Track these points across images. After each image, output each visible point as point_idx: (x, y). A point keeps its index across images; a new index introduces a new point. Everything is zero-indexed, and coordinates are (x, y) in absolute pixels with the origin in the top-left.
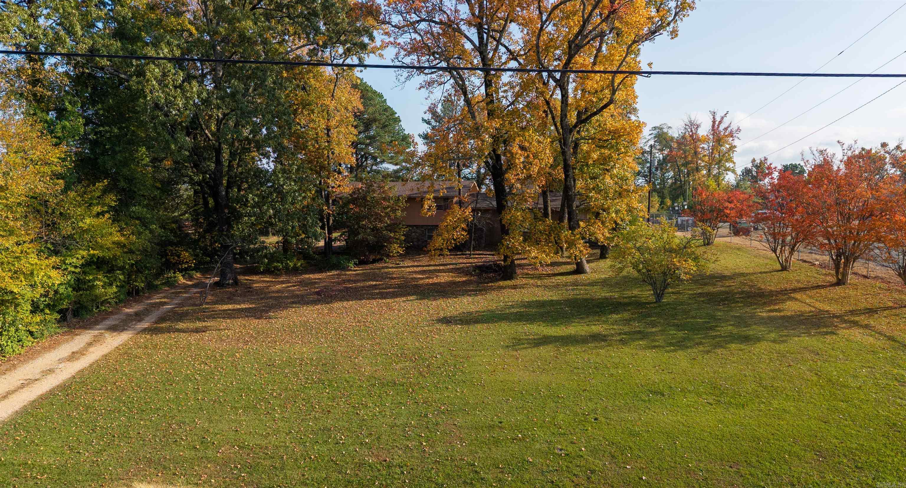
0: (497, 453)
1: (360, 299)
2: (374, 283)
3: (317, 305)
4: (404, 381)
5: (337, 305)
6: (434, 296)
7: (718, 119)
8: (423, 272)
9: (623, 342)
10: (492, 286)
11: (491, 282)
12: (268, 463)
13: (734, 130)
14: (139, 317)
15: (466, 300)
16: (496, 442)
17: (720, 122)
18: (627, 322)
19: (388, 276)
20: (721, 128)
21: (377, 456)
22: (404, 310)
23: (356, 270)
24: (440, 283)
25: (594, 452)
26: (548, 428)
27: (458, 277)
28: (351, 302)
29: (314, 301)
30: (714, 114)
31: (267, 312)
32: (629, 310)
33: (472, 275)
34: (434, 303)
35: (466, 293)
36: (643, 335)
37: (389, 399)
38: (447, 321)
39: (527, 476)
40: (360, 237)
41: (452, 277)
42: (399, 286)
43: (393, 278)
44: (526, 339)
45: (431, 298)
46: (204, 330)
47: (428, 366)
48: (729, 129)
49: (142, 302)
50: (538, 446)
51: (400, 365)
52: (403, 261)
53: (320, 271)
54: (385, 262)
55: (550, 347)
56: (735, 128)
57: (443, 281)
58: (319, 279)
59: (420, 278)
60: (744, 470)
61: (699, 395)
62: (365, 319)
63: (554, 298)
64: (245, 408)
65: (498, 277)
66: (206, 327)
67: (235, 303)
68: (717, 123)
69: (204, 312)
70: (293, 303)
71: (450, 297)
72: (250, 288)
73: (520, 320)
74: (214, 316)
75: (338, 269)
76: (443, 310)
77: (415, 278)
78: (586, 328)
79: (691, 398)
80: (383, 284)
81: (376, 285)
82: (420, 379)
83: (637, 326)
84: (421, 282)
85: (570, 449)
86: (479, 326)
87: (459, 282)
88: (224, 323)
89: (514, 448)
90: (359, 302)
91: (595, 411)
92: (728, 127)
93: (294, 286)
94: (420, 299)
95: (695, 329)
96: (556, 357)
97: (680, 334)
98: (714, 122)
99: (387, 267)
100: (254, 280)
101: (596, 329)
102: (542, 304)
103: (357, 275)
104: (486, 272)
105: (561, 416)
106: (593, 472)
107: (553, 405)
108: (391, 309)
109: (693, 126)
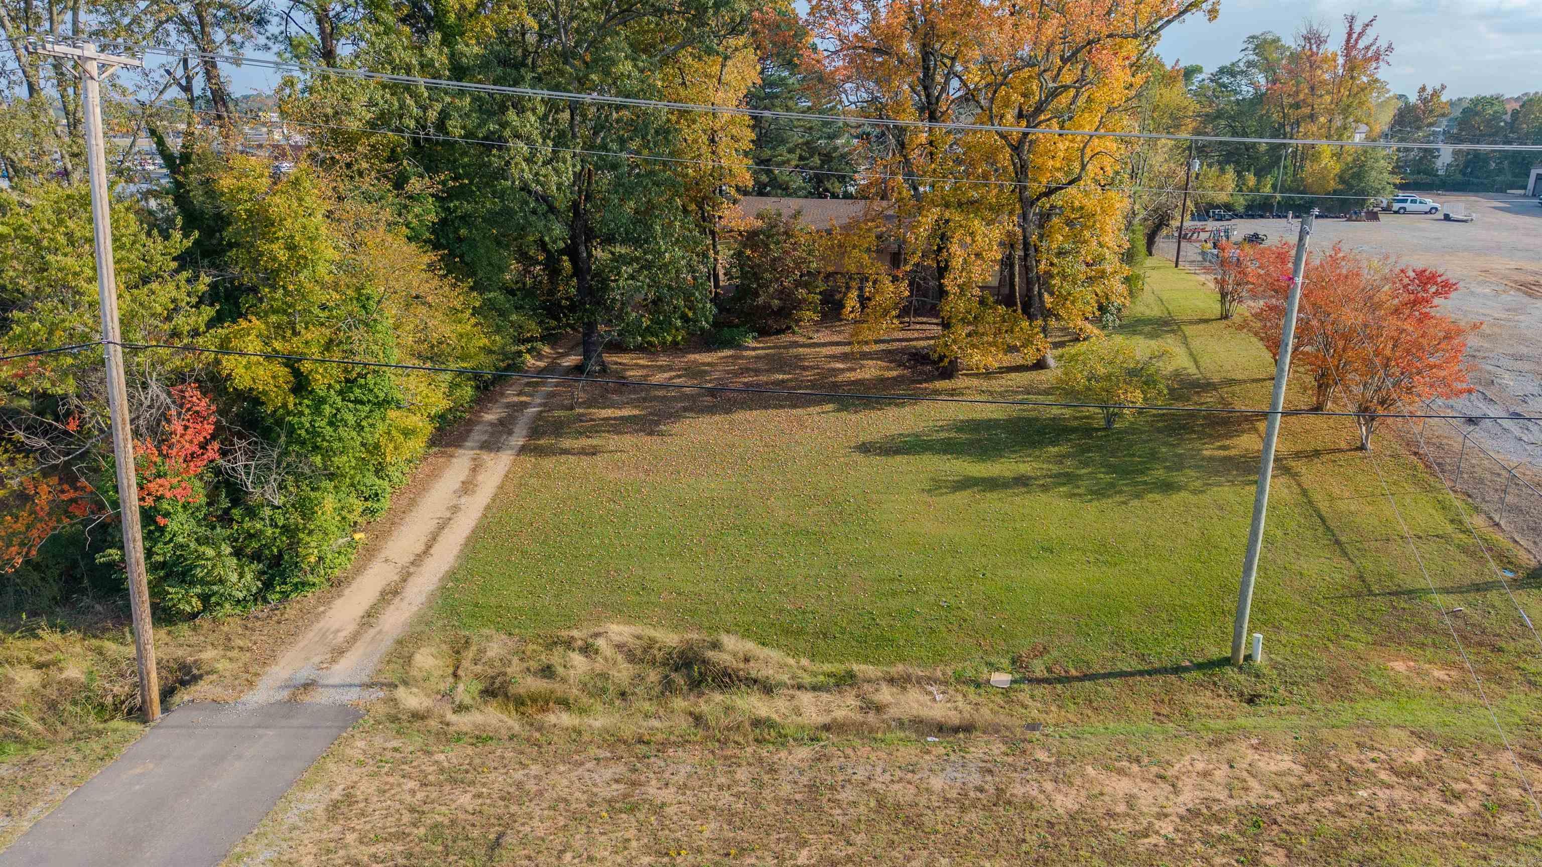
0: (893, 603)
1: (765, 408)
2: (781, 377)
3: (714, 414)
4: (817, 529)
5: (739, 416)
6: (856, 406)
7: (1357, 29)
8: (844, 357)
9: (1045, 488)
10: (926, 389)
11: (926, 381)
12: (704, 607)
13: (1382, 49)
14: (504, 426)
15: (892, 412)
16: (894, 594)
17: (1360, 35)
18: (1060, 459)
19: (795, 364)
20: (1361, 45)
21: (794, 604)
22: (818, 428)
23: (758, 348)
24: (865, 379)
25: (971, 604)
26: (940, 582)
27: (889, 369)
28: (755, 412)
29: (709, 407)
30: (1352, 20)
31: (657, 423)
32: (1070, 440)
33: (906, 367)
34: (853, 417)
35: (895, 401)
36: (1068, 478)
37: (803, 548)
38: (865, 448)
39: (912, 623)
40: (761, 300)
41: (881, 368)
42: (813, 385)
43: (805, 368)
44: (945, 481)
45: (852, 409)
46: (593, 452)
47: (841, 513)
48: (1374, 48)
49: (497, 401)
50: (927, 598)
51: (814, 509)
52: (818, 331)
53: (709, 350)
54: (794, 333)
55: (967, 493)
56: (1384, 46)
57: (867, 376)
58: (708, 364)
59: (839, 370)
60: (1082, 622)
61: (1084, 552)
62: (773, 441)
63: (995, 416)
64: (671, 555)
65: (936, 373)
66: (594, 447)
67: (612, 406)
68: (1355, 36)
69: (581, 421)
70: (685, 409)
71: (874, 408)
72: (624, 378)
73: (945, 452)
74: (595, 429)
75: (732, 348)
76: (863, 429)
77: (834, 370)
78: (1013, 466)
79: (1076, 555)
80: (791, 380)
81: (783, 381)
82: (832, 528)
83: (1069, 465)
84: (840, 378)
85: (952, 602)
86: (898, 458)
87: (888, 379)
88: (613, 441)
89: (907, 600)
90: (764, 411)
91: (985, 567)
92: (1371, 45)
93: (679, 377)
94: (839, 410)
95: (1125, 472)
96: (969, 505)
97: (1108, 478)
98: (1350, 35)
99: (796, 345)
100: (624, 364)
101: (1025, 468)
102: (974, 426)
103: (758, 357)
104: (922, 364)
105: (954, 571)
106: (965, 620)
107: (950, 559)
108: (802, 426)
109: (1314, 38)
